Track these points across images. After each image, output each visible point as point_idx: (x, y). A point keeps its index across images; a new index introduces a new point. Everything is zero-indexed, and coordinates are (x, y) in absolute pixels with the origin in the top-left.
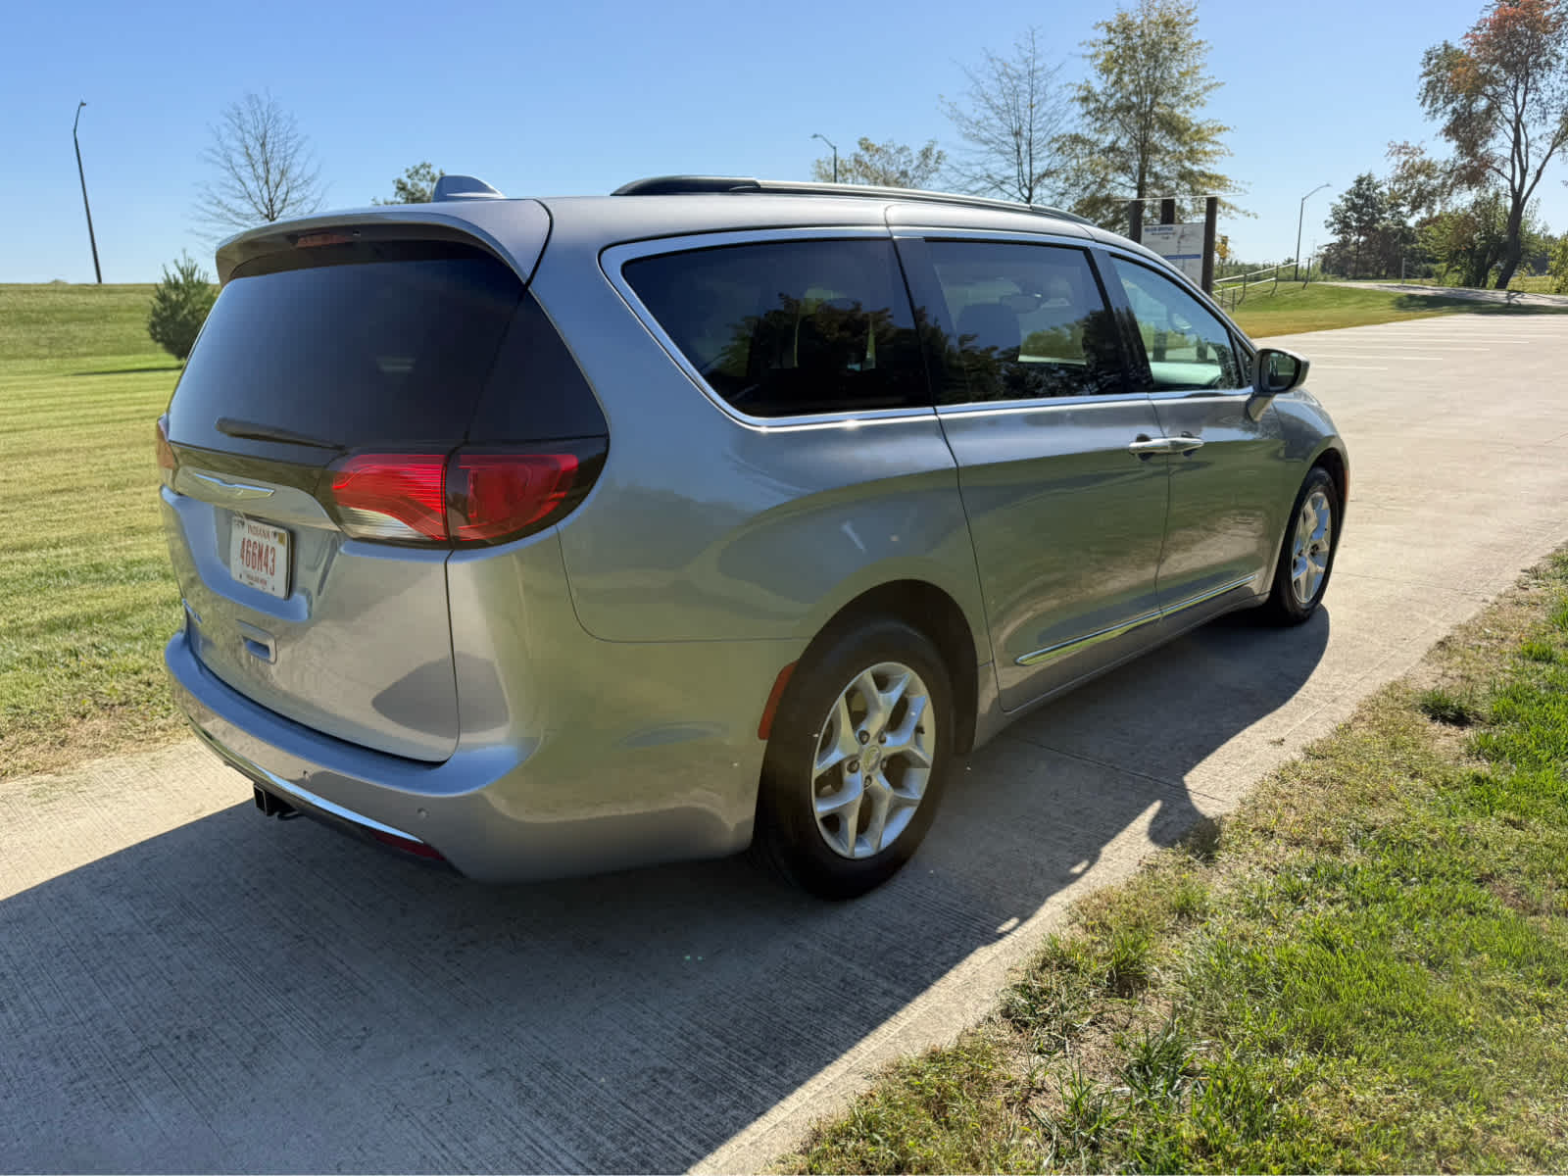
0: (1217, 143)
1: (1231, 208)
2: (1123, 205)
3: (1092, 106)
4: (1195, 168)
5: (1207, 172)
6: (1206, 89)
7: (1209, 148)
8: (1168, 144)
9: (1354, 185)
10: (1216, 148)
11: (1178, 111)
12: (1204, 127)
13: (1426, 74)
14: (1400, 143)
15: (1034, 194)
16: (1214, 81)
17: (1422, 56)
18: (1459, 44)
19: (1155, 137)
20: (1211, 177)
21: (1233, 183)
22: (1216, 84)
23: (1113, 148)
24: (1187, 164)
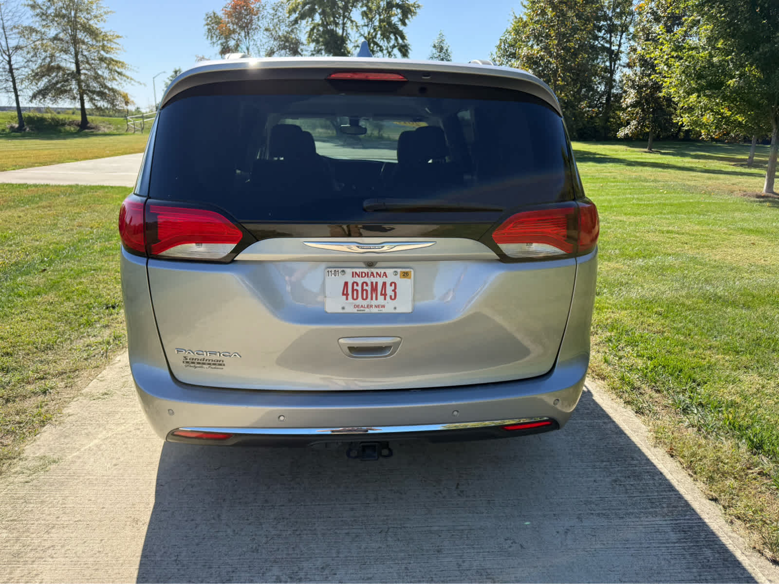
0: (118, 44)
1: (131, 79)
2: (69, 72)
3: (38, 11)
4: (108, 56)
5: (115, 59)
6: (106, 13)
7: (114, 46)
8: (88, 39)
9: (174, 73)
10: (118, 46)
11: (91, 22)
12: (108, 34)
13: (208, 24)
14: (201, 56)
15: (12, 59)
16: (109, 10)
17: (204, 16)
18: (220, 14)
19: (80, 35)
20: (117, 62)
21: (129, 66)
22: (110, 12)
23: (56, 38)
24: (102, 52)
